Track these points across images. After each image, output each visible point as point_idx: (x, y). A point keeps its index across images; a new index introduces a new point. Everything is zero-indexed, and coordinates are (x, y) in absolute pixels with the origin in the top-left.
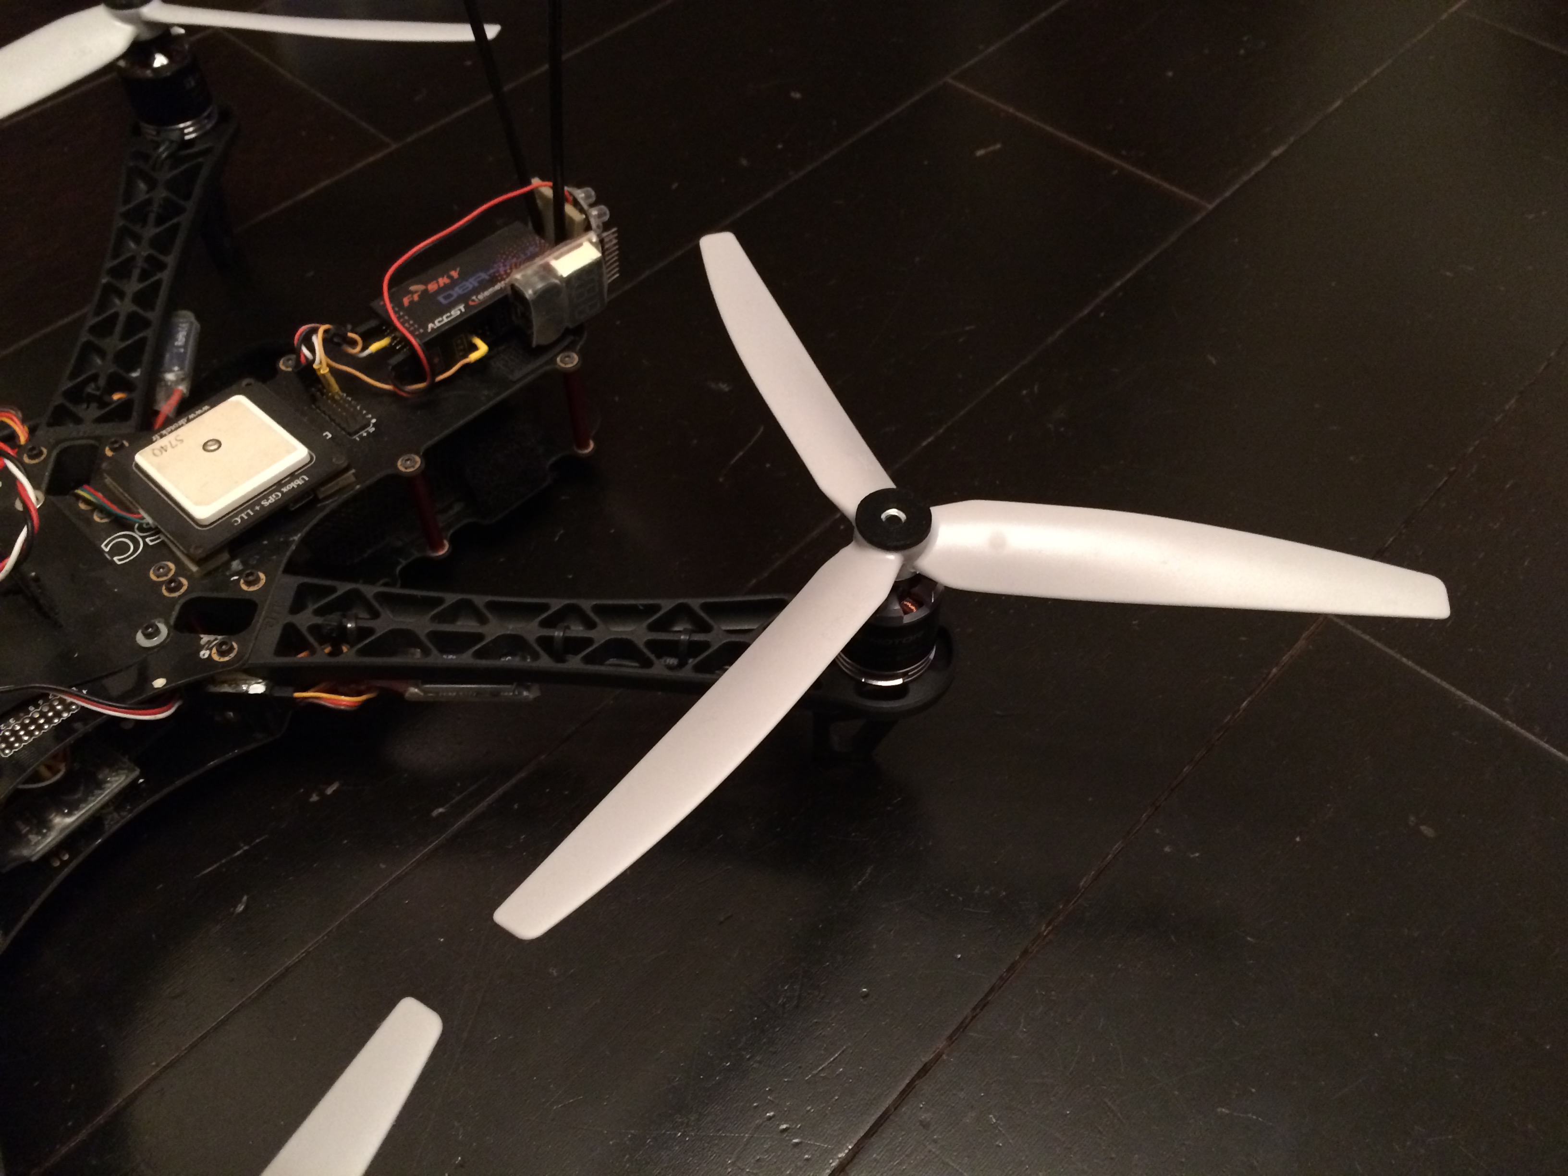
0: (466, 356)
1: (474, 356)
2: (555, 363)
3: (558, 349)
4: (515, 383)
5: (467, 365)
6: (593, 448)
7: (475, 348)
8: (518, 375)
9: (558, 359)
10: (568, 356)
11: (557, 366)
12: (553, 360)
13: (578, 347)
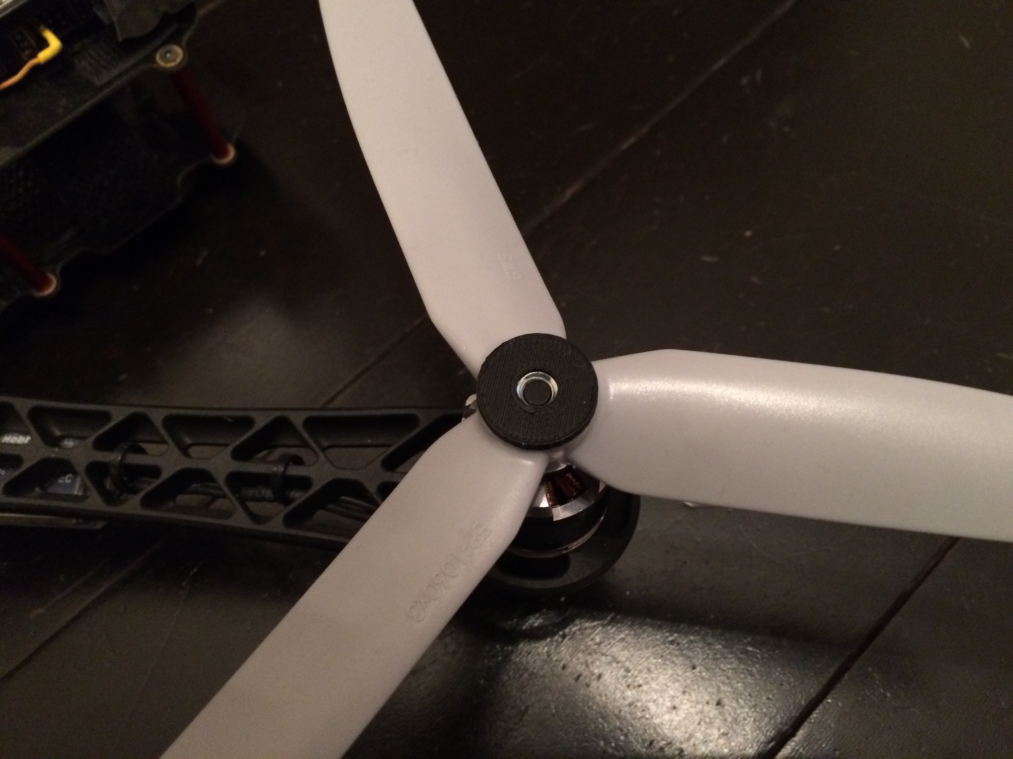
0: (34, 56)
1: (44, 55)
2: (153, 60)
3: (158, 42)
4: (101, 88)
5: (38, 68)
6: (234, 158)
7: (44, 44)
8: (105, 77)
9: (158, 57)
10: (169, 52)
11: (155, 66)
12: (151, 58)
13: (185, 39)
